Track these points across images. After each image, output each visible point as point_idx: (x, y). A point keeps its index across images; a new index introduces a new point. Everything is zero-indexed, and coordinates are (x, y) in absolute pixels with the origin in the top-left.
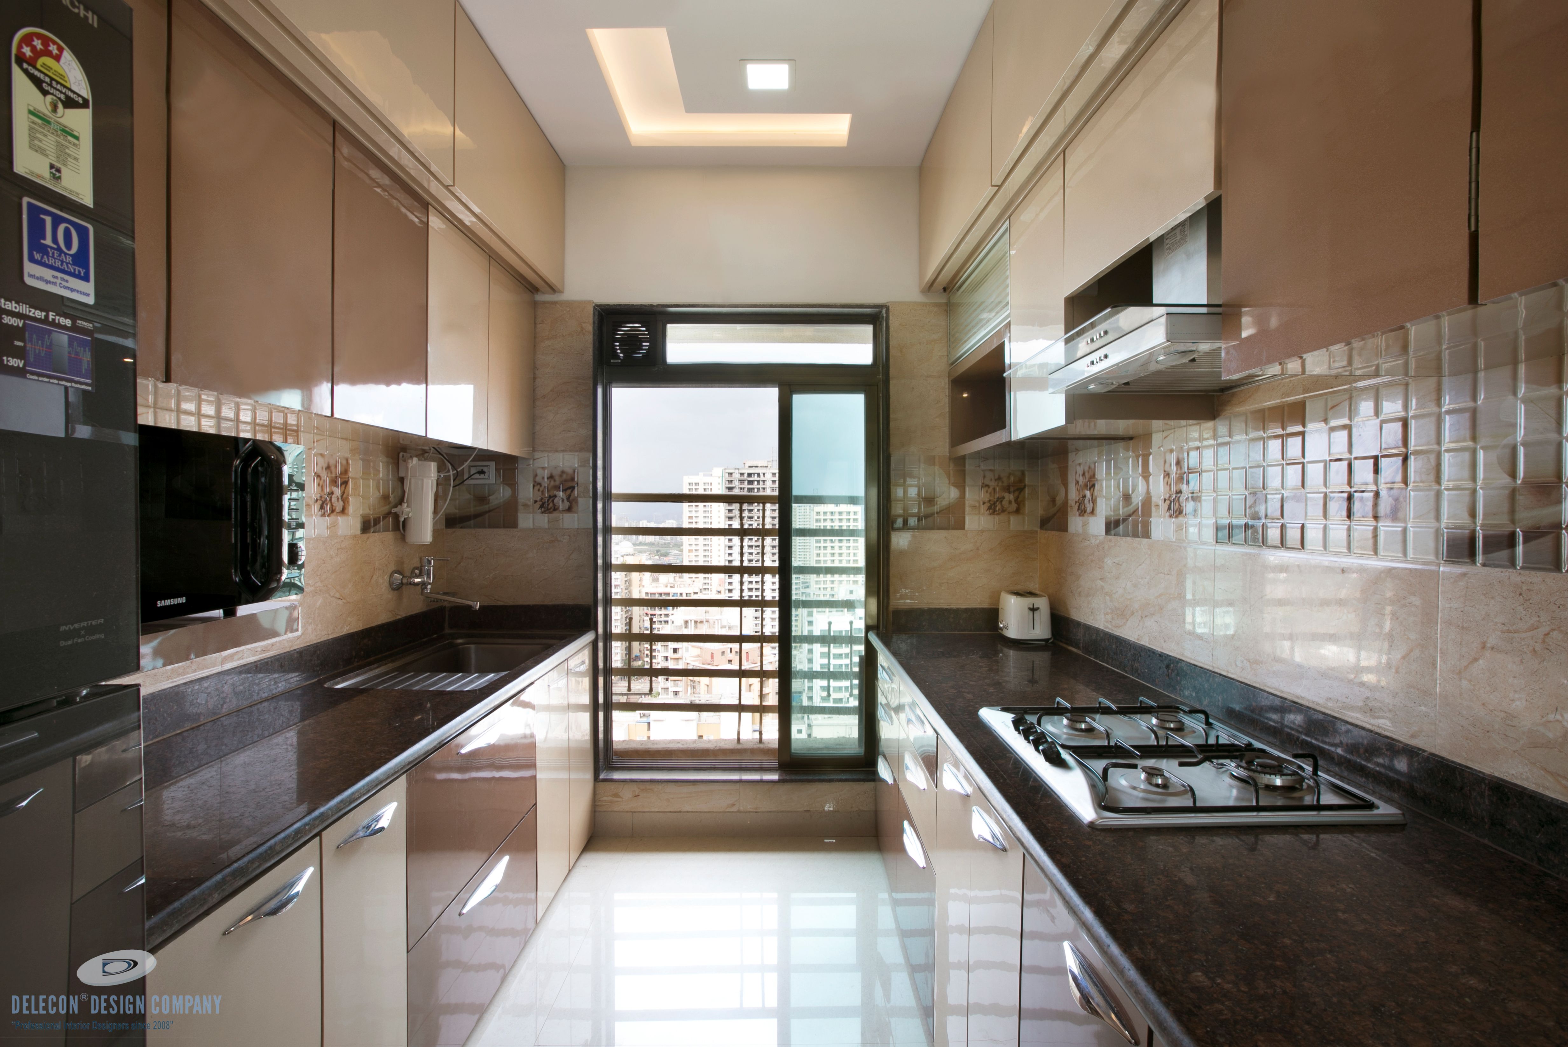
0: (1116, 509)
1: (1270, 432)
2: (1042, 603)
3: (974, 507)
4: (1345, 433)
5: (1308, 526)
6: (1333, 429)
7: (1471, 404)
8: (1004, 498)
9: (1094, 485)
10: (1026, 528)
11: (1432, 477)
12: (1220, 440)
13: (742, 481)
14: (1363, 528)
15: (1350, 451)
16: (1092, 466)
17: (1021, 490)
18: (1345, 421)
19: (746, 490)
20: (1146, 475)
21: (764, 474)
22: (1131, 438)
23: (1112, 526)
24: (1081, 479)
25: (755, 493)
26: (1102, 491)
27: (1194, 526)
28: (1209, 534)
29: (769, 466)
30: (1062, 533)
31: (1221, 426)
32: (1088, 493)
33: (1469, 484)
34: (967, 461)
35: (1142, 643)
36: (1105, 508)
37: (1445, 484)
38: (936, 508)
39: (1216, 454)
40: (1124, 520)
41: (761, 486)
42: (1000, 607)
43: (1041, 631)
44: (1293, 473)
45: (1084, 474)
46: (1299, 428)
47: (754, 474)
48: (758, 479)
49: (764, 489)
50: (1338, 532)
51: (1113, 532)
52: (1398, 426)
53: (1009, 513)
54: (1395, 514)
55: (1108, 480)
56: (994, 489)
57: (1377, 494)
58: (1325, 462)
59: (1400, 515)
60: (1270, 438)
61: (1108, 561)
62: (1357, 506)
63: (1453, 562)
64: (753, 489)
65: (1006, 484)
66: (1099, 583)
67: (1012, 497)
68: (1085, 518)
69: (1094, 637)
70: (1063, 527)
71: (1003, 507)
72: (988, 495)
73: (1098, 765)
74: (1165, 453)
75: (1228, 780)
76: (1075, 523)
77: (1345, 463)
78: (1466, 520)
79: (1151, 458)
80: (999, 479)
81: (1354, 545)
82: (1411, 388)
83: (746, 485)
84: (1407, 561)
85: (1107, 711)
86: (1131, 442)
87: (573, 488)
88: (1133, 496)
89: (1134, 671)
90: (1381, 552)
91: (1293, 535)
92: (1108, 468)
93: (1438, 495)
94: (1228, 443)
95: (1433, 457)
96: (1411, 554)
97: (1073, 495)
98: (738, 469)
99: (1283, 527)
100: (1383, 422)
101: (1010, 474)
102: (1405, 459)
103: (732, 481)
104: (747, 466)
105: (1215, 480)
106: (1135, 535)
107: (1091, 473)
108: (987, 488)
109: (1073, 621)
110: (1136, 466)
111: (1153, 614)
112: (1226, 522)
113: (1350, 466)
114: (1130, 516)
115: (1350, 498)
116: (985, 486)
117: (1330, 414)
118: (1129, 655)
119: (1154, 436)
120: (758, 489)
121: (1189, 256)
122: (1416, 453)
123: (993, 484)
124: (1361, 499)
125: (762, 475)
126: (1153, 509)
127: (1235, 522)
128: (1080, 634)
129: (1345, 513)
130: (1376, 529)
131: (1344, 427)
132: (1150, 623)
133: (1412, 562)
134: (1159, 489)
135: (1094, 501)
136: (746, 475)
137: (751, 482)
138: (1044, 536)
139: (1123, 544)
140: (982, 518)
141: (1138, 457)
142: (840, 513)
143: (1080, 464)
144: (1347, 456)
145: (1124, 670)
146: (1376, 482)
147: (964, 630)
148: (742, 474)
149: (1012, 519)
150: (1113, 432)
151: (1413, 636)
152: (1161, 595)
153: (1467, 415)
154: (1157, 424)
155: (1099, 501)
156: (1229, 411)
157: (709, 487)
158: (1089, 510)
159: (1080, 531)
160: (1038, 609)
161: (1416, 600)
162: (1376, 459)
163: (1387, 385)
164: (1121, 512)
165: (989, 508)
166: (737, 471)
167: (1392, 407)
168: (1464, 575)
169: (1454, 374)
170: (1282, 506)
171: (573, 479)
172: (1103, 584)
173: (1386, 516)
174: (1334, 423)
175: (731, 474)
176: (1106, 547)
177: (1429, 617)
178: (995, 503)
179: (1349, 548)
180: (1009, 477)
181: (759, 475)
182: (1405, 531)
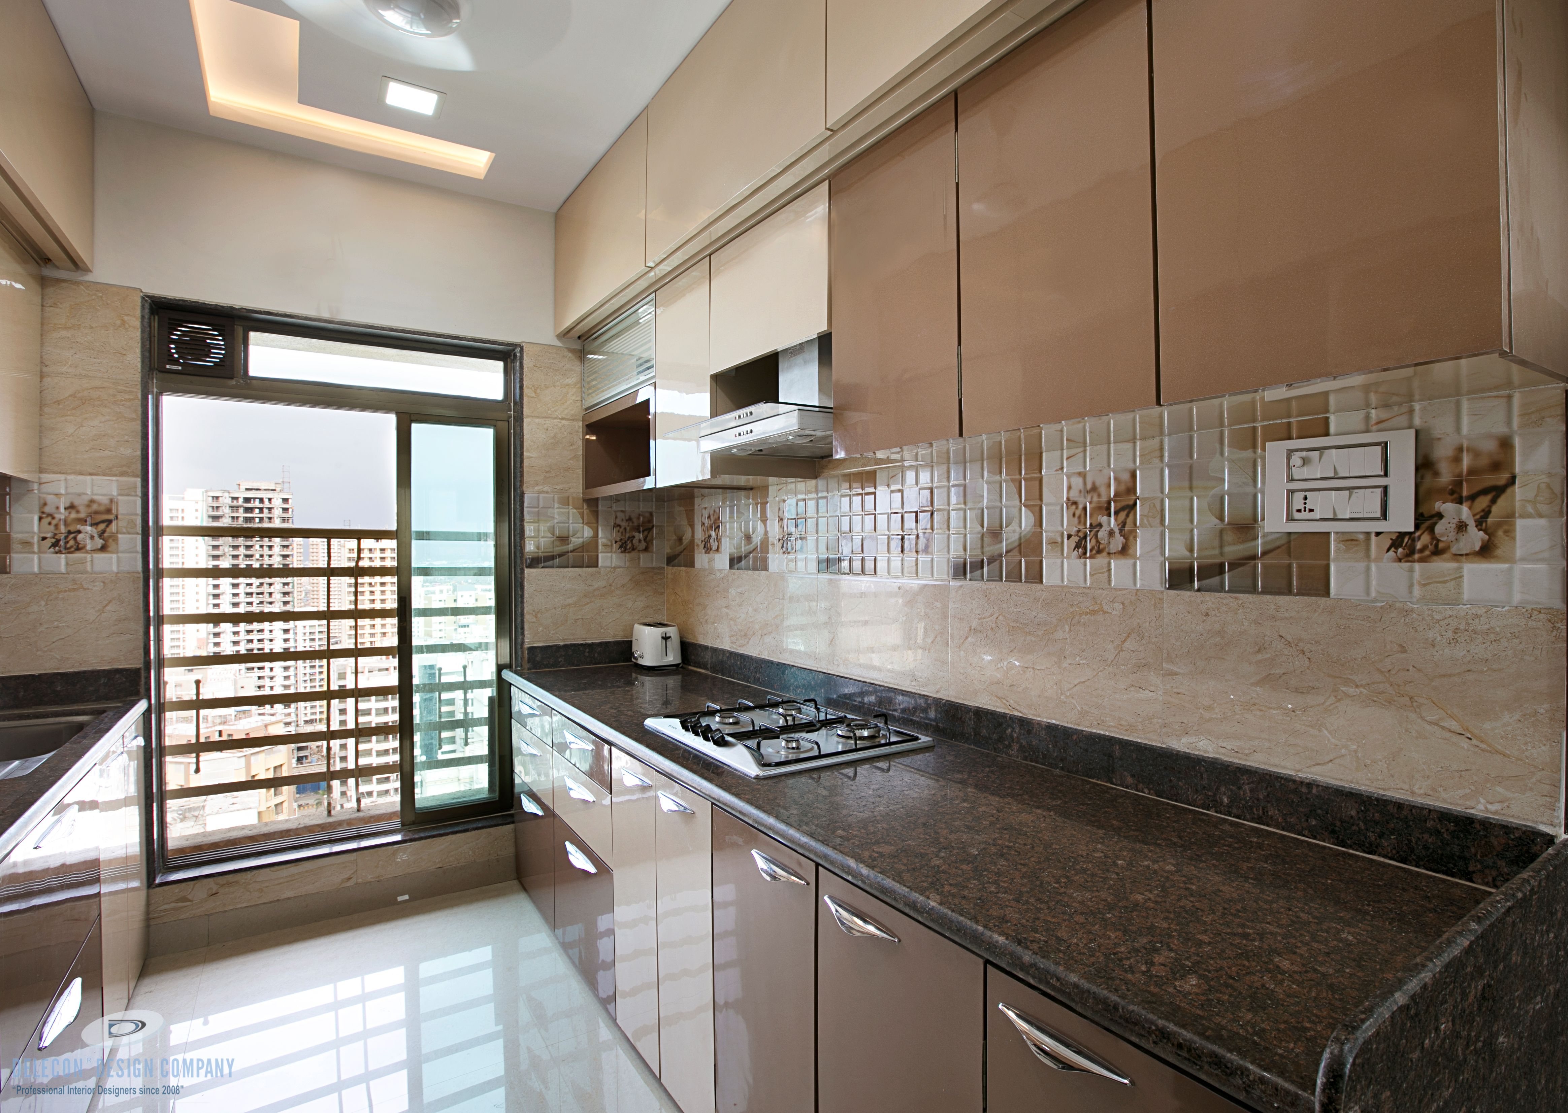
0: (739, 547)
1: (854, 491)
2: (672, 631)
3: (605, 545)
4: (899, 494)
5: (878, 558)
6: (892, 492)
7: (963, 482)
8: (634, 537)
9: (719, 527)
10: (654, 565)
11: (945, 526)
12: (820, 495)
13: (234, 508)
14: (910, 558)
15: (903, 508)
16: (717, 510)
17: (650, 529)
18: (899, 487)
19: (241, 519)
20: (764, 520)
21: (270, 500)
22: (752, 489)
23: (735, 561)
24: (706, 522)
25: (256, 525)
26: (726, 531)
27: (801, 560)
28: (813, 566)
29: (278, 489)
30: (689, 569)
31: (821, 482)
32: (713, 534)
33: (963, 531)
34: (600, 503)
35: (763, 657)
36: (728, 547)
37: (952, 530)
38: (571, 547)
39: (817, 505)
40: (746, 556)
41: (266, 514)
42: (634, 640)
43: (673, 658)
44: (869, 520)
45: (709, 517)
46: (872, 490)
47: (254, 499)
48: (261, 506)
49: (270, 518)
50: (896, 562)
51: (736, 567)
52: (928, 492)
53: (639, 551)
54: (927, 550)
55: (732, 523)
56: (625, 529)
57: (918, 536)
58: (888, 514)
59: (930, 550)
60: (854, 495)
61: (733, 591)
62: (907, 544)
63: (956, 579)
64: (253, 518)
65: (636, 524)
66: (725, 610)
67: (641, 536)
68: (711, 555)
69: (721, 657)
70: (690, 563)
71: (633, 545)
72: (620, 534)
73: (752, 743)
74: (779, 502)
75: (836, 739)
76: (701, 559)
77: (900, 515)
78: (962, 553)
79: (768, 505)
80: (630, 519)
81: (905, 570)
82: (935, 469)
83: (241, 513)
84: (933, 580)
85: (748, 709)
86: (751, 492)
87: (110, 522)
88: (753, 536)
89: (756, 681)
90: (920, 575)
91: (869, 565)
92: (732, 512)
93: (949, 537)
94: (826, 497)
95: (946, 513)
96: (935, 575)
97: (699, 535)
98: (229, 492)
99: (863, 559)
100: (920, 489)
101: (639, 515)
102: (932, 514)
103: (218, 507)
104: (243, 487)
105: (817, 525)
106: (755, 568)
107: (716, 516)
108: (618, 528)
109: (700, 646)
110: (755, 512)
111: (770, 633)
112: (825, 556)
113: (902, 517)
114: (751, 552)
115: (902, 539)
116: (617, 526)
117: (891, 481)
118: (752, 668)
119: (770, 488)
120: (261, 519)
121: (806, 362)
122: (938, 510)
123: (624, 524)
124: (909, 539)
125: (266, 501)
126: (770, 547)
127: (831, 556)
128: (708, 657)
129: (900, 549)
130: (917, 559)
131: (899, 491)
132: (768, 639)
133: (936, 580)
134: (774, 531)
135: (718, 540)
136: (241, 500)
137: (248, 510)
138: (670, 570)
139: (745, 576)
140: (614, 555)
141: (757, 504)
142: (383, 550)
143: (705, 508)
144: (901, 511)
145: (747, 682)
146: (917, 529)
147: (599, 663)
148: (234, 498)
149: (641, 555)
150: (735, 483)
151: (937, 627)
152: (777, 616)
153: (962, 488)
154: (772, 480)
155: (723, 540)
156: (826, 473)
157: (180, 515)
158: (714, 548)
159: (706, 566)
160: (670, 637)
161: (938, 604)
162: (916, 512)
163: (922, 466)
164: (743, 549)
165: (621, 547)
166: (227, 495)
167: (925, 477)
168: (961, 586)
169: (956, 463)
170: (862, 545)
171: (109, 511)
172: (727, 611)
173: (923, 551)
174: (893, 487)
175: (217, 498)
176: (730, 580)
177: (945, 616)
178: (626, 542)
179: (902, 573)
180: (639, 518)
181: (261, 500)
182: (932, 560)
